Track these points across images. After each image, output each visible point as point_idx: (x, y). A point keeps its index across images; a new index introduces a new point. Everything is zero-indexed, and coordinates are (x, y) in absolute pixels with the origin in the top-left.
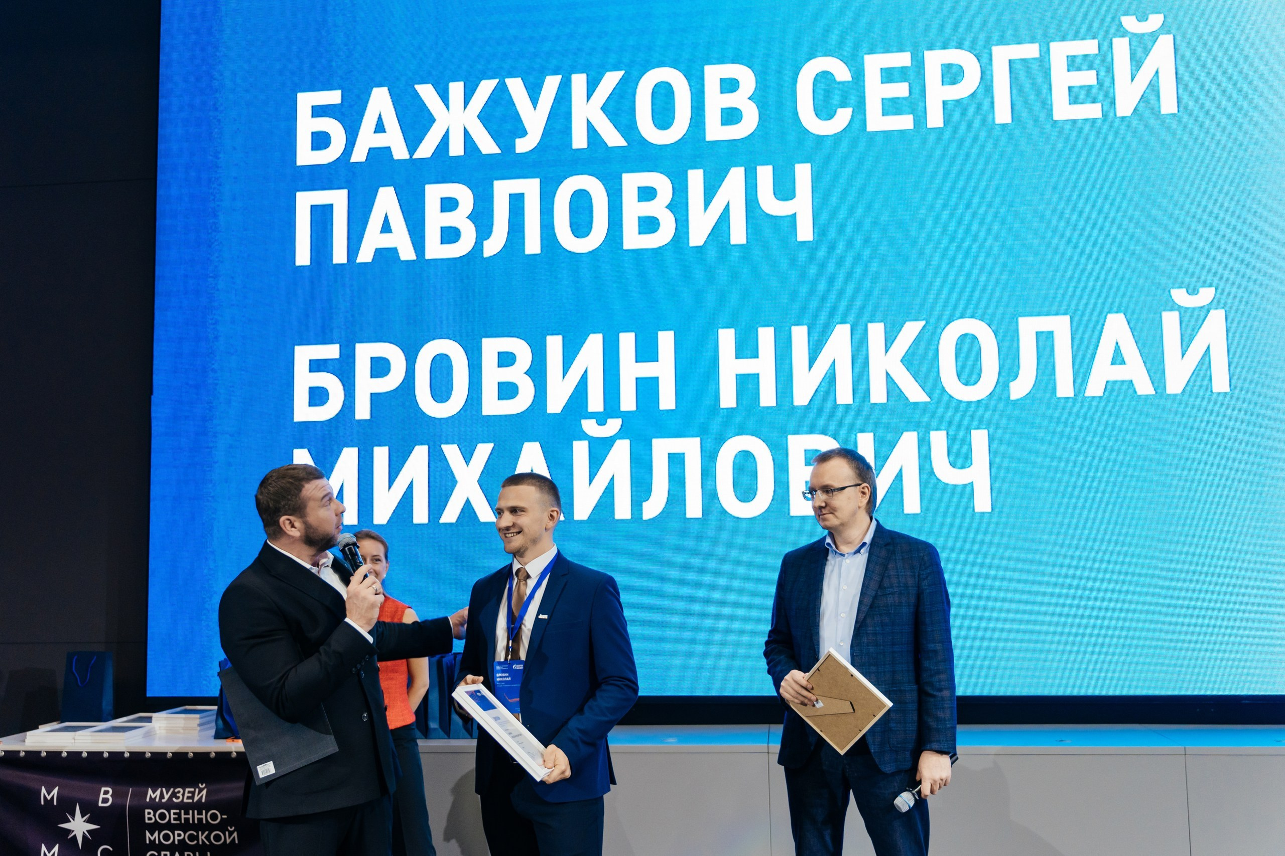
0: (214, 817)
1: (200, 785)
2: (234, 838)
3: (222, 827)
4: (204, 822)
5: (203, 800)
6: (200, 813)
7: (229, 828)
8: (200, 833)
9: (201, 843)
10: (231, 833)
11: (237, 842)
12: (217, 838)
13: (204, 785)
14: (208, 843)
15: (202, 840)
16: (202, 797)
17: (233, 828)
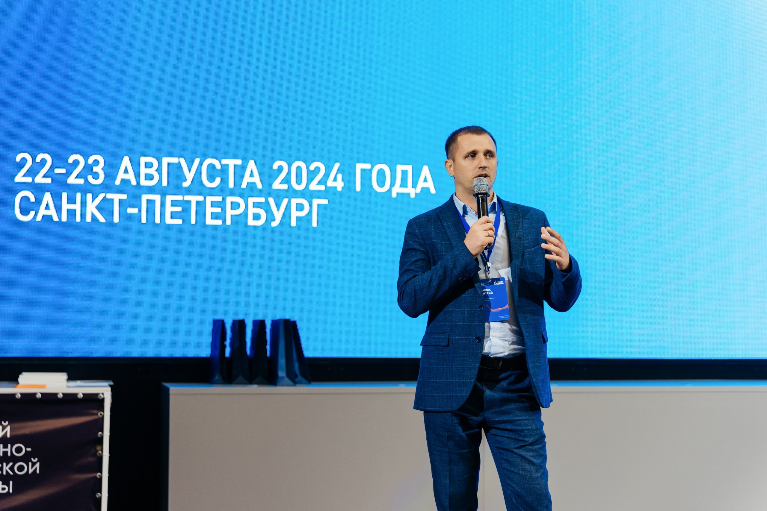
0: (19, 450)
1: (3, 423)
2: (36, 469)
3: (26, 459)
4: (9, 454)
5: (8, 436)
6: (5, 447)
7: (32, 459)
8: (5, 464)
9: (4, 473)
10: (34, 464)
11: (38, 472)
12: (21, 468)
13: (7, 423)
14: (11, 473)
15: (7, 471)
16: (6, 432)
17: (36, 459)
